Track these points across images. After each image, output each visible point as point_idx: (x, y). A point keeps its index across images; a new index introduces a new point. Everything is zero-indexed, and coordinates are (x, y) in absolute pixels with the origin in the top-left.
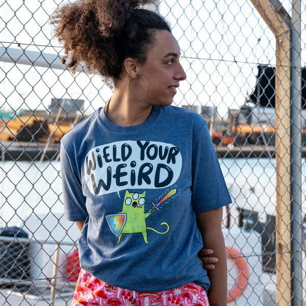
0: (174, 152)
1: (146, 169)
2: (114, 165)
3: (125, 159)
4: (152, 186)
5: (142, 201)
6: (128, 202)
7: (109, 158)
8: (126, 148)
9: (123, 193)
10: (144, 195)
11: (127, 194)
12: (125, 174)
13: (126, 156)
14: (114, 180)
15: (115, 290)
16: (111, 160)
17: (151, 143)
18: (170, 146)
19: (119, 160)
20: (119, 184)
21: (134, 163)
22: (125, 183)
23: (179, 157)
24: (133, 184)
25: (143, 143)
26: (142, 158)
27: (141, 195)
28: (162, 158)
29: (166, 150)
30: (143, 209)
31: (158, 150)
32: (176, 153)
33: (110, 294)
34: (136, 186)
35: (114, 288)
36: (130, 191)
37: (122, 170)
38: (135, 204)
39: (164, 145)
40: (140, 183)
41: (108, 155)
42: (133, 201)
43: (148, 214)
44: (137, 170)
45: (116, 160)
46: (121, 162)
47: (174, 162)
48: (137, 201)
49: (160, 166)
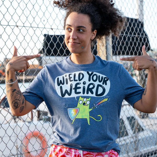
0: (106, 79)
1: (91, 86)
2: (74, 83)
3: (80, 80)
4: (94, 95)
5: (88, 103)
6: (81, 102)
7: (71, 79)
8: (81, 75)
9: (78, 98)
10: (89, 99)
11: (80, 98)
12: (80, 88)
13: (81, 78)
14: (73, 91)
15: (71, 154)
16: (72, 80)
17: (94, 73)
18: (104, 76)
19: (77, 80)
20: (76, 93)
21: (85, 83)
22: (80, 93)
23: (108, 82)
24: (84, 93)
25: (90, 73)
26: (89, 80)
27: (88, 100)
28: (100, 82)
29: (102, 78)
30: (88, 107)
31: (98, 77)
32: (107, 80)
33: (69, 156)
34: (86, 95)
35: (70, 153)
36: (82, 97)
37: (78, 86)
38: (84, 104)
39: (101, 75)
40: (87, 93)
41: (71, 78)
42: (83, 102)
43: (91, 110)
44: (86, 86)
45: (75, 80)
46: (78, 82)
47: (106, 84)
48: (86, 102)
49: (99, 86)
